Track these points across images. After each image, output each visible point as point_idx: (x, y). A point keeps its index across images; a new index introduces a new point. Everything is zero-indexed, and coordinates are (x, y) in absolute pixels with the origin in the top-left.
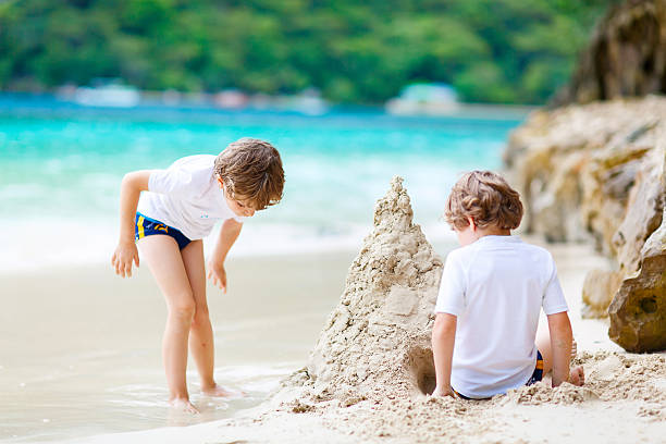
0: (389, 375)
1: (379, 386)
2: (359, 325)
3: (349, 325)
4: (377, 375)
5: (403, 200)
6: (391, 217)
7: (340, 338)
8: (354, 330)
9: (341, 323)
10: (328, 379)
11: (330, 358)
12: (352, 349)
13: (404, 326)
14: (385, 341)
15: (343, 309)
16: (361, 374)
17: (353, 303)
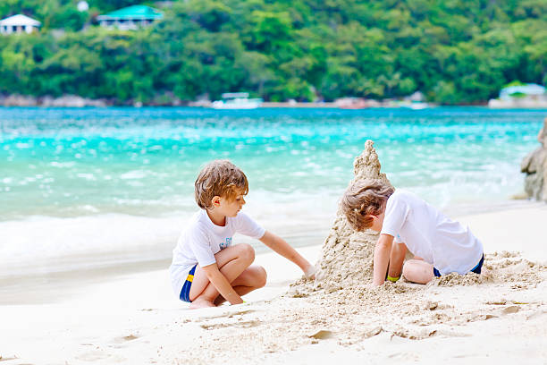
0: (361, 274)
1: (354, 281)
2: (343, 242)
3: (337, 242)
4: (355, 275)
5: (372, 157)
6: (365, 169)
7: (332, 251)
8: (340, 246)
9: (332, 241)
10: (322, 279)
11: (324, 266)
12: (339, 258)
13: (373, 242)
14: (360, 252)
15: (333, 232)
16: (344, 275)
17: (340, 228)
